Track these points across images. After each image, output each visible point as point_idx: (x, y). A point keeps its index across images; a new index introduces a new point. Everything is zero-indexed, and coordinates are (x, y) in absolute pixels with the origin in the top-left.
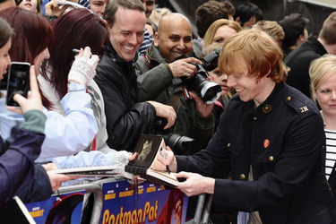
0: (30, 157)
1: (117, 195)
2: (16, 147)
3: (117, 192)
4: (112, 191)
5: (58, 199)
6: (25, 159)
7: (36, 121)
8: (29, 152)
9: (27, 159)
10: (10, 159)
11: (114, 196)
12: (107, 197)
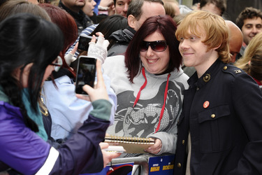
0: (94, 142)
1: (161, 168)
2: (83, 132)
3: (161, 165)
4: (157, 165)
5: (111, 169)
6: (89, 143)
7: (103, 109)
8: (94, 138)
9: (91, 143)
10: (76, 143)
11: (158, 169)
12: (152, 169)
